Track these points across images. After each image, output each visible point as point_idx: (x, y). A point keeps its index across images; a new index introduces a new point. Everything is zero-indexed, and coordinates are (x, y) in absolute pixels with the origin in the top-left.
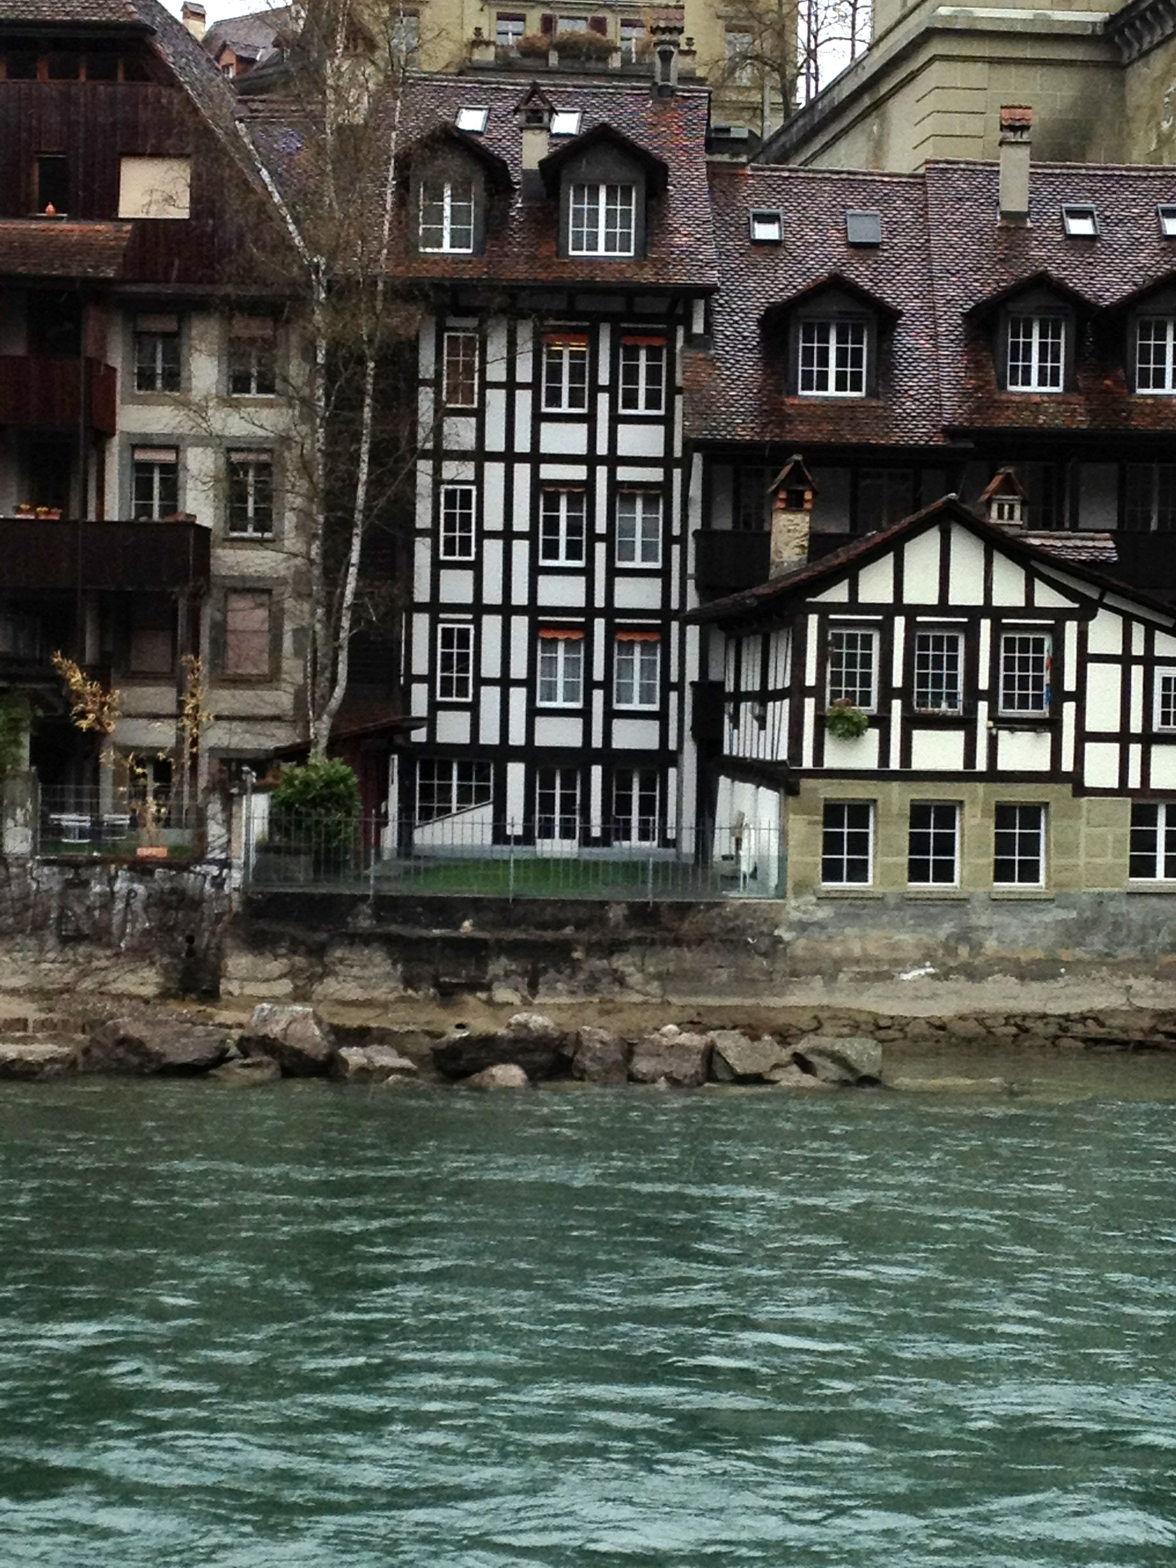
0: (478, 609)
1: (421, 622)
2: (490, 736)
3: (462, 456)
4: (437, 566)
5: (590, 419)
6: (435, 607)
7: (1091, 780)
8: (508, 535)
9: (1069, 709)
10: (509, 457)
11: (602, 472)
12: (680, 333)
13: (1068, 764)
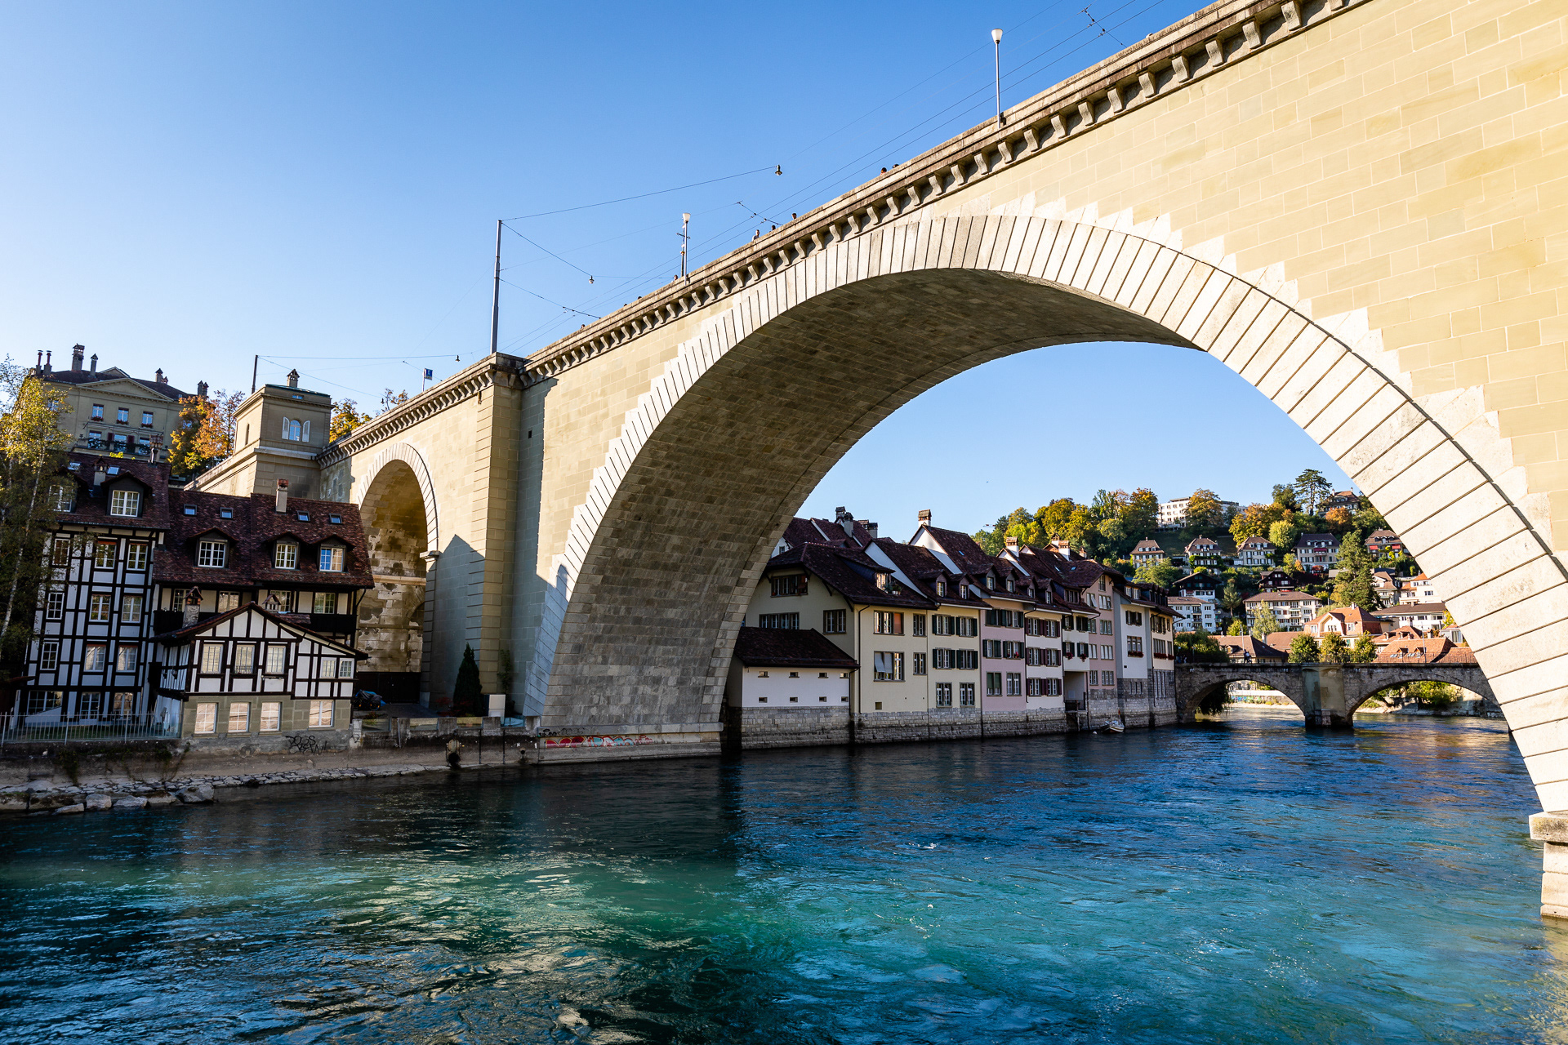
0: (61, 637)
1: (36, 642)
2: (62, 682)
3: (59, 583)
4: (44, 621)
5: (115, 571)
6: (42, 636)
7: (297, 694)
8: (76, 611)
9: (291, 671)
11: (118, 590)
12: (154, 542)
13: (289, 689)
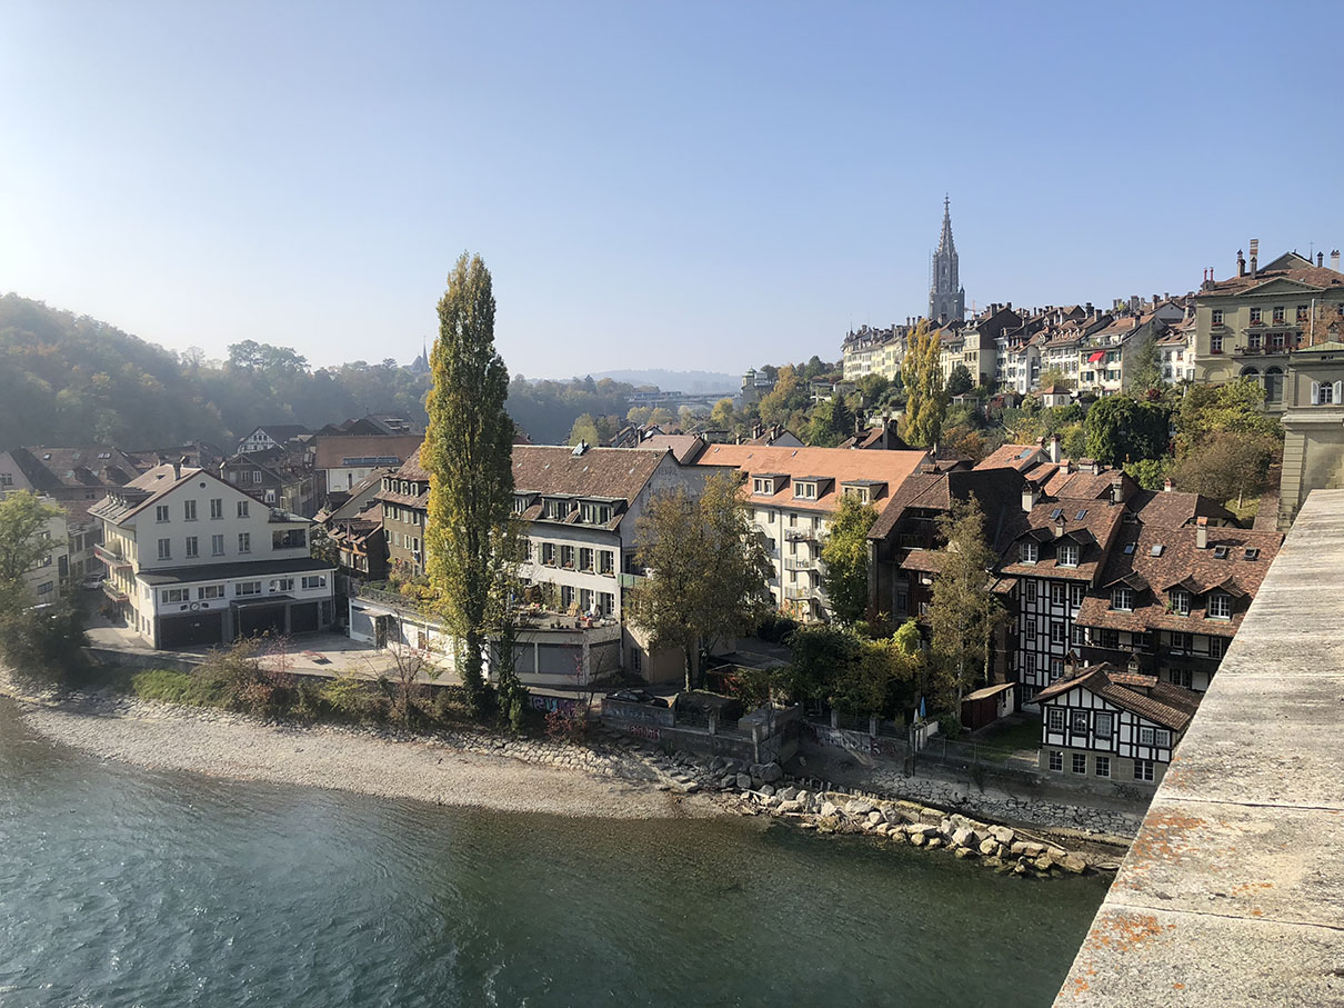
0: (1036, 652)
1: (1022, 653)
2: (1039, 684)
3: (1032, 613)
4: (1026, 640)
5: (1064, 607)
6: (1025, 650)
7: (1122, 754)
8: (1044, 634)
9: (1115, 735)
10: (1044, 615)
11: (1067, 621)
12: (1087, 586)
13: (1115, 749)
